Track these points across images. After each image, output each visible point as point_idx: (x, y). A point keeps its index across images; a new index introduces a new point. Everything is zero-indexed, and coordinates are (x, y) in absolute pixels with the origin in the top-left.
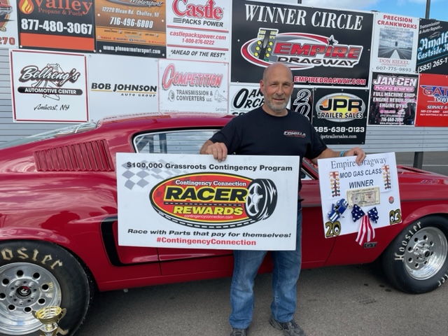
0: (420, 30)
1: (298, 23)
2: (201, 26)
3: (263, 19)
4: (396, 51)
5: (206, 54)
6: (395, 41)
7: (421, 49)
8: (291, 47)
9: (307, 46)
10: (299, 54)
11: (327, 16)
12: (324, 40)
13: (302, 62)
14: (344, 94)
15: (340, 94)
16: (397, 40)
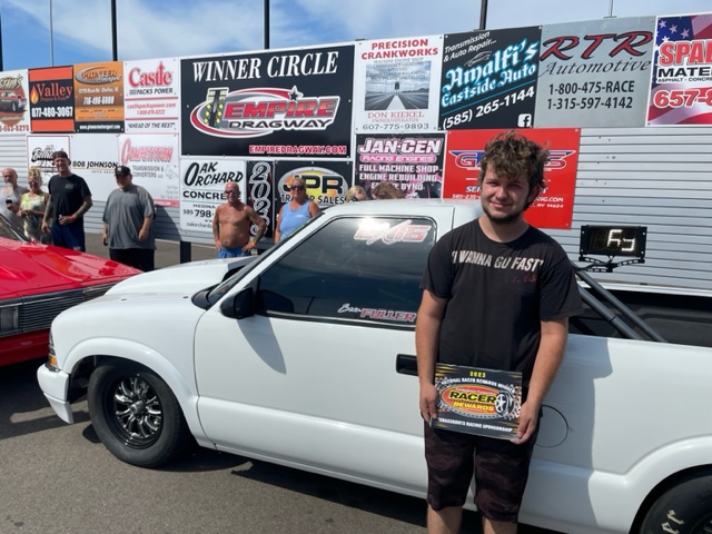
0: (444, 55)
1: (251, 77)
2: (153, 95)
3: (212, 77)
4: (396, 98)
5: (157, 126)
6: (394, 81)
7: (449, 87)
8: (243, 109)
9: (262, 105)
10: (254, 116)
11: (288, 60)
12: (285, 94)
13: (258, 126)
14: (315, 169)
15: (310, 168)
16: (398, 80)
